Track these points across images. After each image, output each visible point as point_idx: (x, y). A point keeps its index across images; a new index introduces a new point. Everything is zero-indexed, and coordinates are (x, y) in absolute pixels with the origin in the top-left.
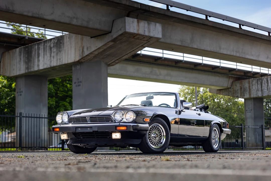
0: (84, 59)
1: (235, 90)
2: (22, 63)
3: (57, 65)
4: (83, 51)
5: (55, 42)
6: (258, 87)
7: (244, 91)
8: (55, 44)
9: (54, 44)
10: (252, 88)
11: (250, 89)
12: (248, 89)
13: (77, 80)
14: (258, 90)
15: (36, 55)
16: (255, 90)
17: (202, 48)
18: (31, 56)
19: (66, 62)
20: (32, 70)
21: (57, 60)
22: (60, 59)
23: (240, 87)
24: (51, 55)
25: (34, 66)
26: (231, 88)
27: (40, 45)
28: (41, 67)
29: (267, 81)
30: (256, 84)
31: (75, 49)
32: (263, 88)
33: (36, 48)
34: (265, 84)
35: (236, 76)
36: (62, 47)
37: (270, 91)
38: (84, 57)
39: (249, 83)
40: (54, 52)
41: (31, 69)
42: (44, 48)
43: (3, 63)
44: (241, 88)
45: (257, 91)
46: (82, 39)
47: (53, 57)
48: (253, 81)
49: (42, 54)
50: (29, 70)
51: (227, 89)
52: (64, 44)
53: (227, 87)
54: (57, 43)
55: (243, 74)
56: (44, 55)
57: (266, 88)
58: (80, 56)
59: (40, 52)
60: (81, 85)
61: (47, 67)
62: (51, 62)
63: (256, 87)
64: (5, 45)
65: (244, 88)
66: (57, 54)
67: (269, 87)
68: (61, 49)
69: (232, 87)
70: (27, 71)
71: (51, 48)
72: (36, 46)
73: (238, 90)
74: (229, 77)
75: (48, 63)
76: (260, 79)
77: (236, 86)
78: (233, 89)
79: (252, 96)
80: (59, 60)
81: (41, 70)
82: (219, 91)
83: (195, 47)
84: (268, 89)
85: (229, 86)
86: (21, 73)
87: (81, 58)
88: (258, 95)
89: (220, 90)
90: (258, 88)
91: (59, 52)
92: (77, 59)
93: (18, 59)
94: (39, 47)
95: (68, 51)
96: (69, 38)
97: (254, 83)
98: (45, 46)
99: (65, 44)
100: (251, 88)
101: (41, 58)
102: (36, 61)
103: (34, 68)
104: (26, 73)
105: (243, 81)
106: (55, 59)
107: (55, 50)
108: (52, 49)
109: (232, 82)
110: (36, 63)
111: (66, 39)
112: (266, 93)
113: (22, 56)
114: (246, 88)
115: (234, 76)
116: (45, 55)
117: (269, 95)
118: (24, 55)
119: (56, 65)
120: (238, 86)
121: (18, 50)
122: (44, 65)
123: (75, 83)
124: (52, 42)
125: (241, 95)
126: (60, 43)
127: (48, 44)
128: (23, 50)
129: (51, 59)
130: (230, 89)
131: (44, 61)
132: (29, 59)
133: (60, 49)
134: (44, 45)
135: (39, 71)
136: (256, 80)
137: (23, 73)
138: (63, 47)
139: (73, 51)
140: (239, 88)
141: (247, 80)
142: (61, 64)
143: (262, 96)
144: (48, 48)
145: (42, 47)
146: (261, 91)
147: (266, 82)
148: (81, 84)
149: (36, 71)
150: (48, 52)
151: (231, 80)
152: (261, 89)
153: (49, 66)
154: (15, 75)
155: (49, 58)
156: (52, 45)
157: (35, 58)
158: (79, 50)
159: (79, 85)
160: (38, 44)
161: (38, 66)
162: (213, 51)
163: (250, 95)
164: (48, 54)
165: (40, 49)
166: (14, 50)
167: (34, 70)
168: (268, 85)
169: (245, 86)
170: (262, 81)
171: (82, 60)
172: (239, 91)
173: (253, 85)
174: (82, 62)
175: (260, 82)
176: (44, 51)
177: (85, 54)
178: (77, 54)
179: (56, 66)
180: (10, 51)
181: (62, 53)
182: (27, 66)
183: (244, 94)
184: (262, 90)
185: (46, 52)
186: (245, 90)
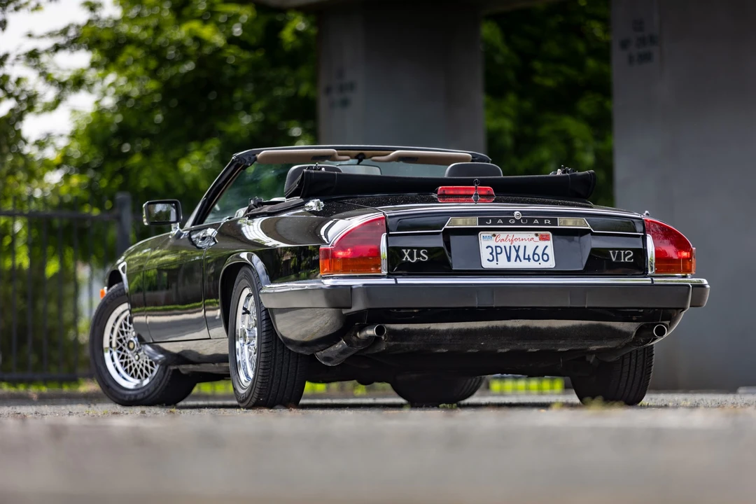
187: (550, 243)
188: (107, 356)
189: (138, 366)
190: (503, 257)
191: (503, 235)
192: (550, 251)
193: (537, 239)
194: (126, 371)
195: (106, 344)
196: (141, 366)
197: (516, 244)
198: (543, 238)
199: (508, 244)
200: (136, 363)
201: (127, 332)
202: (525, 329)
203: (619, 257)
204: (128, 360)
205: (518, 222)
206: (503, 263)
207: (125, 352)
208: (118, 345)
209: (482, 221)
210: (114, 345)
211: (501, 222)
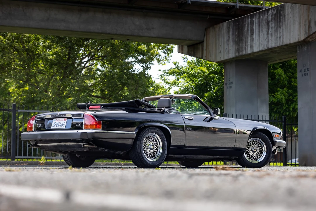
0: (311, 38)
2: (231, 43)
3: (277, 46)
4: (309, 26)
5: (273, 13)
8: (273, 16)
9: (271, 16)
13: (304, 67)
15: (249, 32)
18: (243, 34)
19: (288, 43)
20: (244, 53)
21: (276, 39)
22: (280, 38)
24: (268, 32)
25: (247, 47)
27: (253, 18)
28: (256, 50)
31: (300, 23)
33: (249, 22)
36: (282, 21)
38: (312, 35)
40: (272, 28)
41: (242, 51)
42: (259, 22)
43: (206, 42)
46: (308, 10)
47: (271, 35)
49: (257, 30)
50: (241, 54)
52: (284, 16)
54: (276, 15)
56: (259, 31)
58: (306, 33)
59: (254, 28)
60: (309, 74)
61: (264, 49)
62: (268, 41)
64: (208, 18)
66: (276, 31)
68: (281, 24)
70: (237, 54)
71: (268, 23)
72: (249, 20)
75: (265, 43)
80: (278, 39)
81: (256, 53)
86: (230, 58)
87: (306, 37)
91: (279, 27)
92: (302, 38)
93: (226, 38)
94: (253, 21)
95: (290, 26)
96: (292, 8)
98: (261, 20)
99: (286, 16)
101: (255, 36)
102: (249, 41)
103: (247, 50)
104: (236, 57)
106: (274, 38)
107: (273, 25)
108: (270, 24)
110: (249, 44)
111: (288, 9)
113: (231, 33)
116: (261, 32)
118: (233, 31)
119: (275, 46)
121: (225, 24)
122: (259, 46)
123: (300, 71)
124: (269, 14)
126: (280, 15)
127: (265, 17)
128: (232, 24)
129: (268, 37)
131: (259, 40)
132: (239, 39)
133: (279, 23)
134: (259, 17)
135: (253, 54)
137: (232, 57)
138: (284, 21)
139: (297, 26)
142: (281, 44)
144: (264, 22)
145: (257, 21)
148: (308, 72)
149: (250, 54)
150: (265, 28)
153: (266, 48)
154: (222, 59)
155: (266, 36)
156: (269, 18)
157: (248, 36)
158: (305, 25)
159: (306, 75)
160: (252, 16)
161: (252, 47)
164: (265, 31)
165: (255, 23)
166: (221, 25)
167: (247, 53)
171: (309, 39)
174: (309, 42)
176: (259, 25)
177: (312, 30)
178: (302, 31)
179: (275, 48)
180: (215, 26)
181: (283, 29)
182: (237, 48)
185: (262, 28)
187: (66, 121)
190: (56, 125)
191: (58, 119)
199: (58, 122)
205: (58, 116)
206: (56, 127)
209: (52, 116)
211: (55, 116)
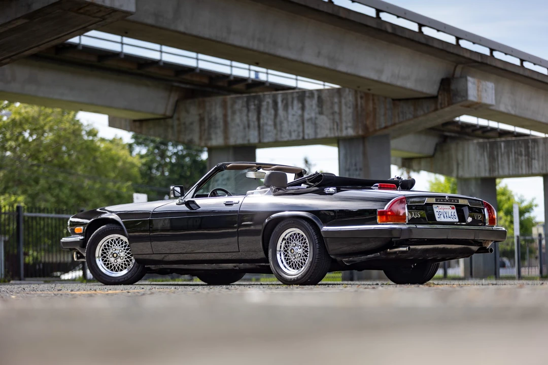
1: (184, 124)
6: (250, 118)
7: (210, 126)
10: (233, 120)
11: (226, 123)
12: (221, 124)
14: (249, 126)
16: (242, 127)
17: (195, 33)
23: (200, 115)
26: (171, 117)
29: (275, 103)
30: (245, 110)
32: (262, 121)
34: (267, 110)
35: (188, 86)
37: (281, 131)
39: (224, 105)
44: (202, 120)
45: (244, 128)
48: (234, 102)
51: (162, 121)
53: (164, 115)
55: (205, 80)
57: (271, 122)
63: (245, 118)
65: (210, 120)
67: (278, 120)
69: (176, 116)
73: (192, 123)
74: (170, 89)
76: (255, 97)
77: (187, 112)
78: (178, 119)
79: (232, 141)
82: (138, 124)
83: (181, 28)
84: (275, 125)
85: (169, 113)
88: (249, 140)
89: (141, 121)
90: (248, 121)
97: (238, 106)
100: (229, 119)
105: (208, 99)
109: (177, 102)
112: (270, 134)
114: (216, 119)
115: (183, 86)
117: (280, 140)
120: (192, 114)
125: (201, 138)
130: (170, 121)
136: (245, 99)
140: (197, 118)
141: (219, 99)
143: (260, 142)
146: (257, 129)
147: (271, 105)
151: (174, 97)
152: (256, 123)
162: (214, 38)
163: (226, 137)
168: (276, 115)
169: (213, 114)
170: (261, 101)
172: (196, 127)
173: (234, 113)
175: (255, 105)
183: (209, 134)
184: (259, 126)
186: (212, 124)
187: (455, 210)
188: (97, 260)
189: (116, 265)
190: (442, 216)
191: (440, 206)
192: (456, 214)
193: (451, 208)
194: (108, 268)
195: (97, 255)
196: (118, 265)
197: (445, 210)
198: (453, 208)
200: (115, 264)
201: (109, 249)
202: (444, 248)
203: (477, 218)
204: (110, 262)
205: (447, 201)
206: (442, 219)
207: (107, 258)
208: (102, 255)
209: (436, 200)
210: (100, 255)
211: (442, 200)
